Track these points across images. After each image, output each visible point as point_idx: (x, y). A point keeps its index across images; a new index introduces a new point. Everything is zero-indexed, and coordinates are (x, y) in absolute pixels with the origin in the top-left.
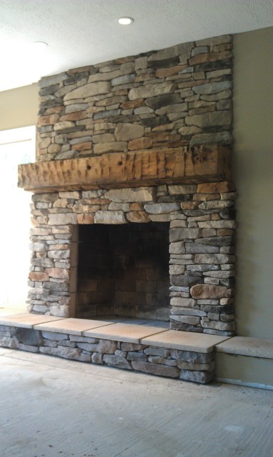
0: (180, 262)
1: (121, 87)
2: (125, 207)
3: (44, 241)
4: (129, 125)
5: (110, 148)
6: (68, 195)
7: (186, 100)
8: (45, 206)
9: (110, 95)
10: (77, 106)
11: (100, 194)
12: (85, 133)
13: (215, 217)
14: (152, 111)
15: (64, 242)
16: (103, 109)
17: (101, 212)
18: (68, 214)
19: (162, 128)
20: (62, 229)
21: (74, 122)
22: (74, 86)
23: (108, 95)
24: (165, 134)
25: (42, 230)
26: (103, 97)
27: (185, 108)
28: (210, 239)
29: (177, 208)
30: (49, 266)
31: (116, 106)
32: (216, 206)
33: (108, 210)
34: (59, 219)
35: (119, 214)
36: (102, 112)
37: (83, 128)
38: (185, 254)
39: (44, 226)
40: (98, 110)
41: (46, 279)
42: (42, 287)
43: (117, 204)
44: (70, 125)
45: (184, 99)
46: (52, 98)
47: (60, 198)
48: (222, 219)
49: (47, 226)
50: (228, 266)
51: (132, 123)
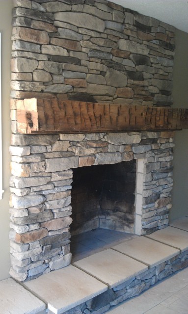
0: (151, 187)
1: (114, 33)
2: (121, 149)
3: (40, 193)
4: (118, 72)
5: (107, 92)
6: (71, 137)
7: (153, 65)
8: (43, 150)
9: (105, 36)
10: (73, 34)
11: (102, 137)
12: (79, 68)
13: (168, 154)
14: (134, 65)
15: (66, 188)
16: (98, 48)
17: (103, 154)
18: (72, 158)
19: (141, 83)
20: (64, 175)
21: (68, 51)
22: (68, 8)
23: (103, 35)
24: (142, 88)
25: (41, 179)
26: (98, 35)
27: (153, 72)
28: (165, 169)
29: (150, 149)
30: (48, 219)
31: (109, 50)
32: (168, 147)
33: (108, 152)
34: (62, 164)
35: (118, 156)
36: (97, 50)
37: (78, 62)
38: (152, 180)
39: (40, 174)
40: (93, 48)
41: (45, 235)
42: (39, 245)
43: (115, 147)
44: (65, 53)
45: (152, 63)
46: (42, 9)
47: (59, 140)
48: (170, 155)
49: (45, 174)
50: (172, 184)
51: (119, 70)
